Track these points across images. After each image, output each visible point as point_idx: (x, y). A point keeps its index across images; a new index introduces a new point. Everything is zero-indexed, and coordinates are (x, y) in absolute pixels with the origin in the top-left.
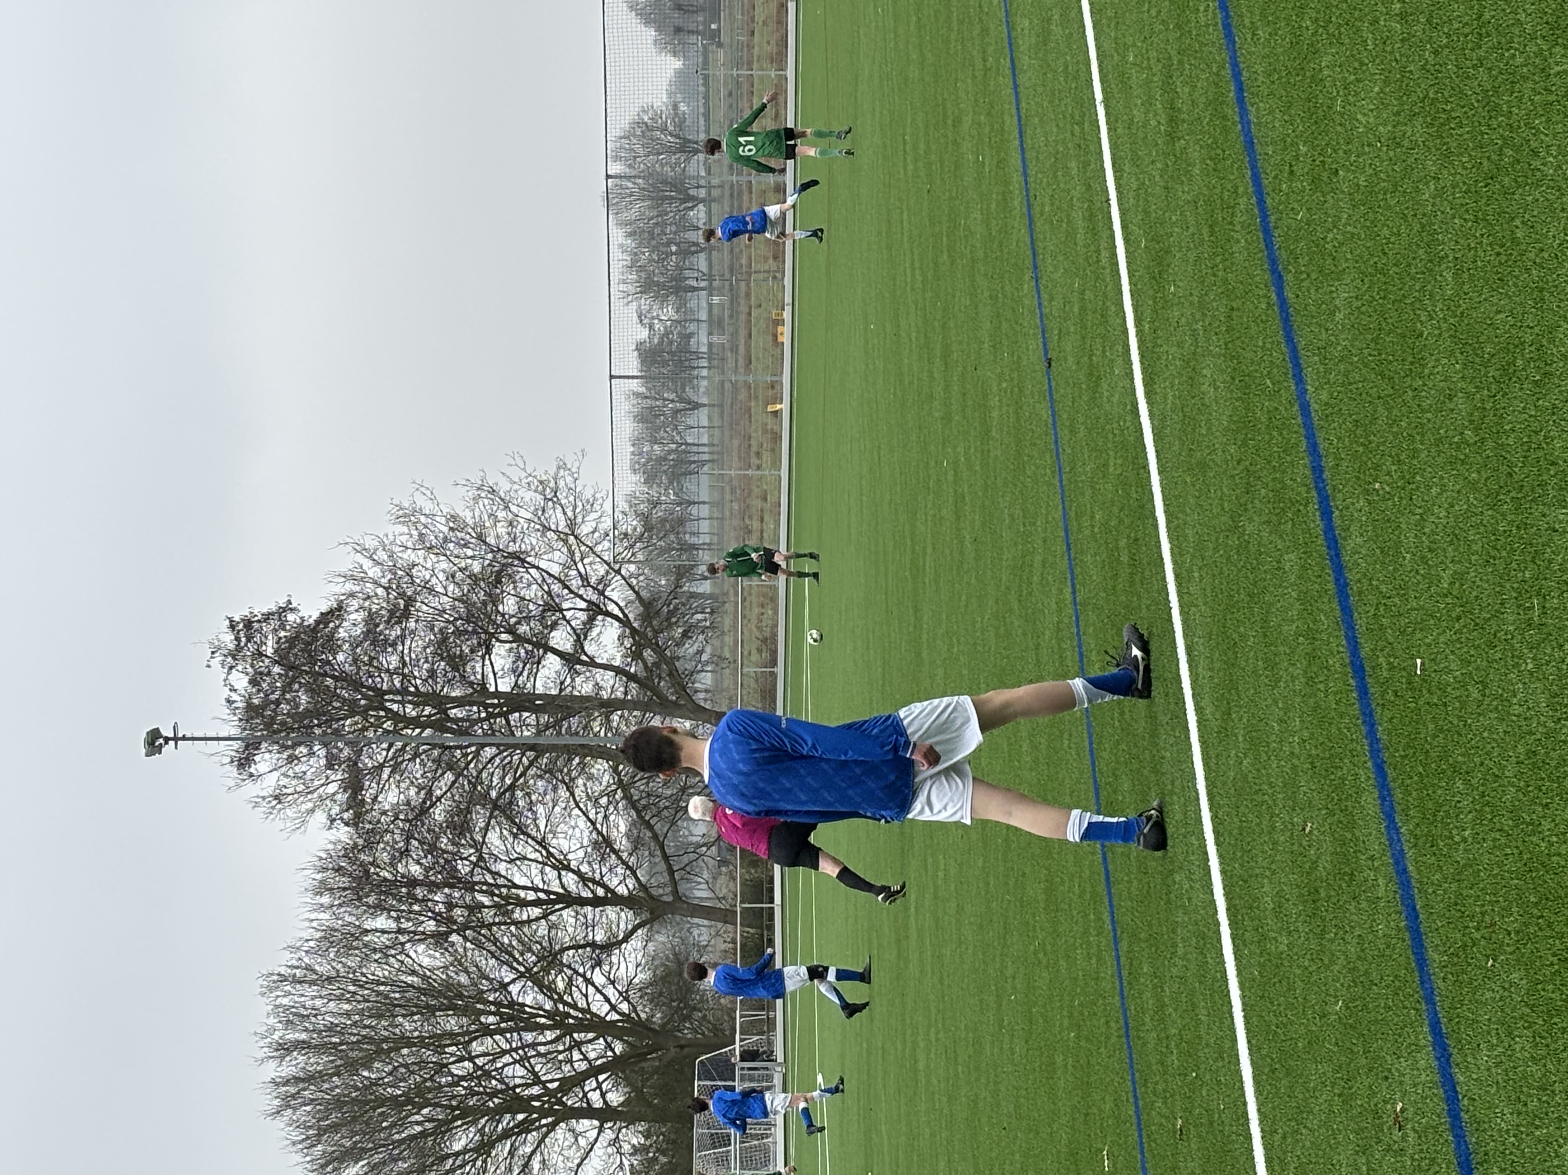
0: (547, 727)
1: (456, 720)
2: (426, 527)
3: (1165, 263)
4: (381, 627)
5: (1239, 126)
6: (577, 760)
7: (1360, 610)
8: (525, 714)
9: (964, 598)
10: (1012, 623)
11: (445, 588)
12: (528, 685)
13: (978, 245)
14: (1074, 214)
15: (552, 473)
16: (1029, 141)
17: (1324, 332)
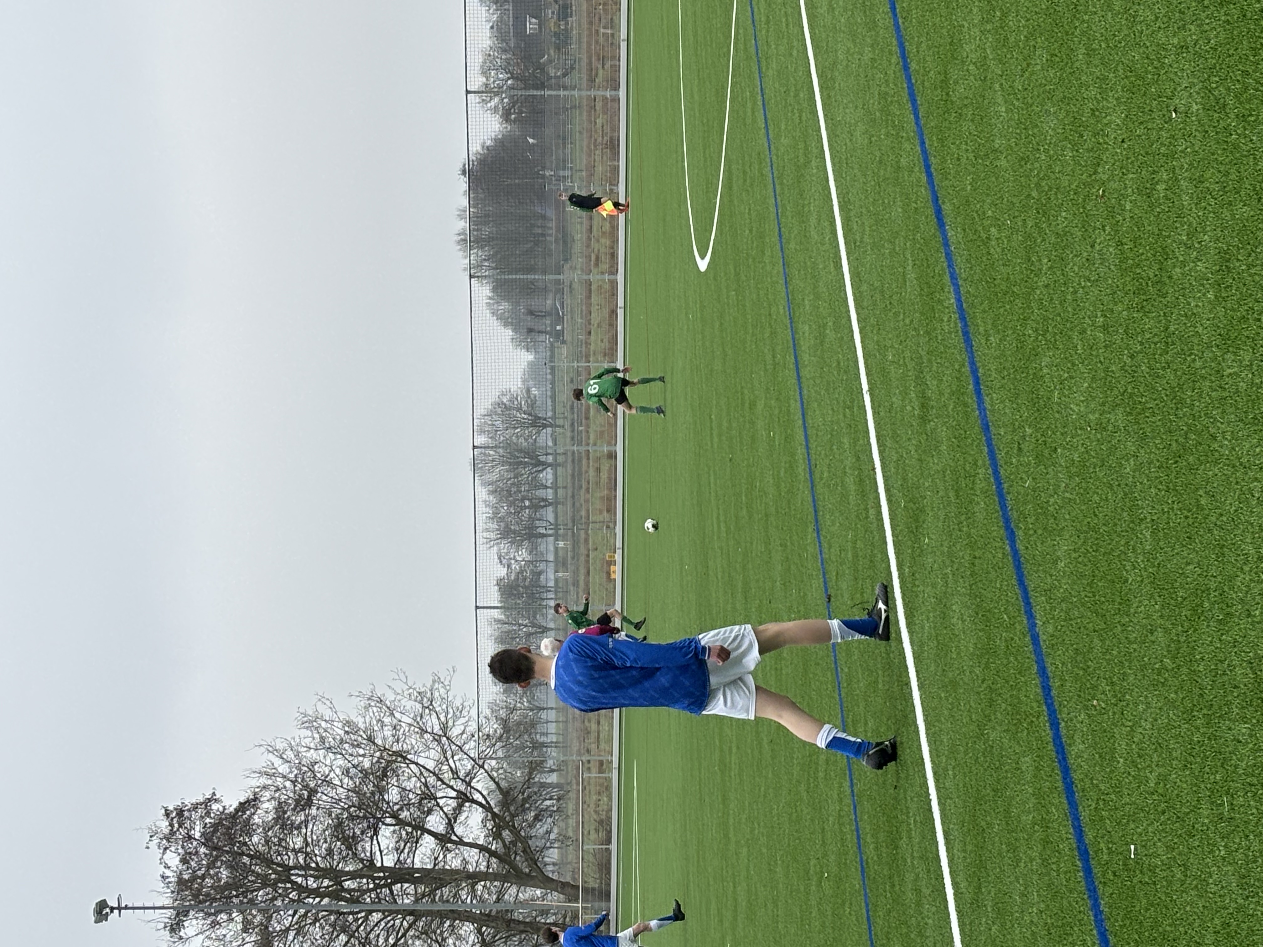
0: (423, 896)
1: (349, 891)
2: (326, 731)
3: (921, 520)
4: (289, 813)
5: (977, 412)
6: (448, 923)
7: (1084, 804)
8: (406, 885)
9: (763, 789)
10: (802, 811)
11: (341, 781)
12: (408, 861)
13: (771, 503)
14: (847, 480)
15: (429, 686)
16: (810, 421)
17: (1049, 577)
